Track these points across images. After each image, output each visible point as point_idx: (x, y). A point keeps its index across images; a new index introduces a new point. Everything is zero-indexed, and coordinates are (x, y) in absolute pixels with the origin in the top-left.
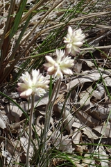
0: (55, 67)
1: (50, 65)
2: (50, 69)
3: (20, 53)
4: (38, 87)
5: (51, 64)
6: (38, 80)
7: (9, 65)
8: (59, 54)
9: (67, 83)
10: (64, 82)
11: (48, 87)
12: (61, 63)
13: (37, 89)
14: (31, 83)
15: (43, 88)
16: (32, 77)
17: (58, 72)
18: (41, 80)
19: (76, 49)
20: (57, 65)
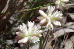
0: (47, 20)
1: (42, 18)
2: (43, 21)
3: (14, 7)
4: (33, 36)
5: (44, 17)
6: (33, 30)
7: (5, 17)
8: (50, 9)
9: (54, 32)
10: (51, 32)
11: (41, 35)
12: (52, 16)
13: (32, 38)
14: (27, 32)
15: (37, 36)
16: (28, 28)
17: (49, 23)
18: (35, 30)
19: (63, 5)
20: (48, 18)
